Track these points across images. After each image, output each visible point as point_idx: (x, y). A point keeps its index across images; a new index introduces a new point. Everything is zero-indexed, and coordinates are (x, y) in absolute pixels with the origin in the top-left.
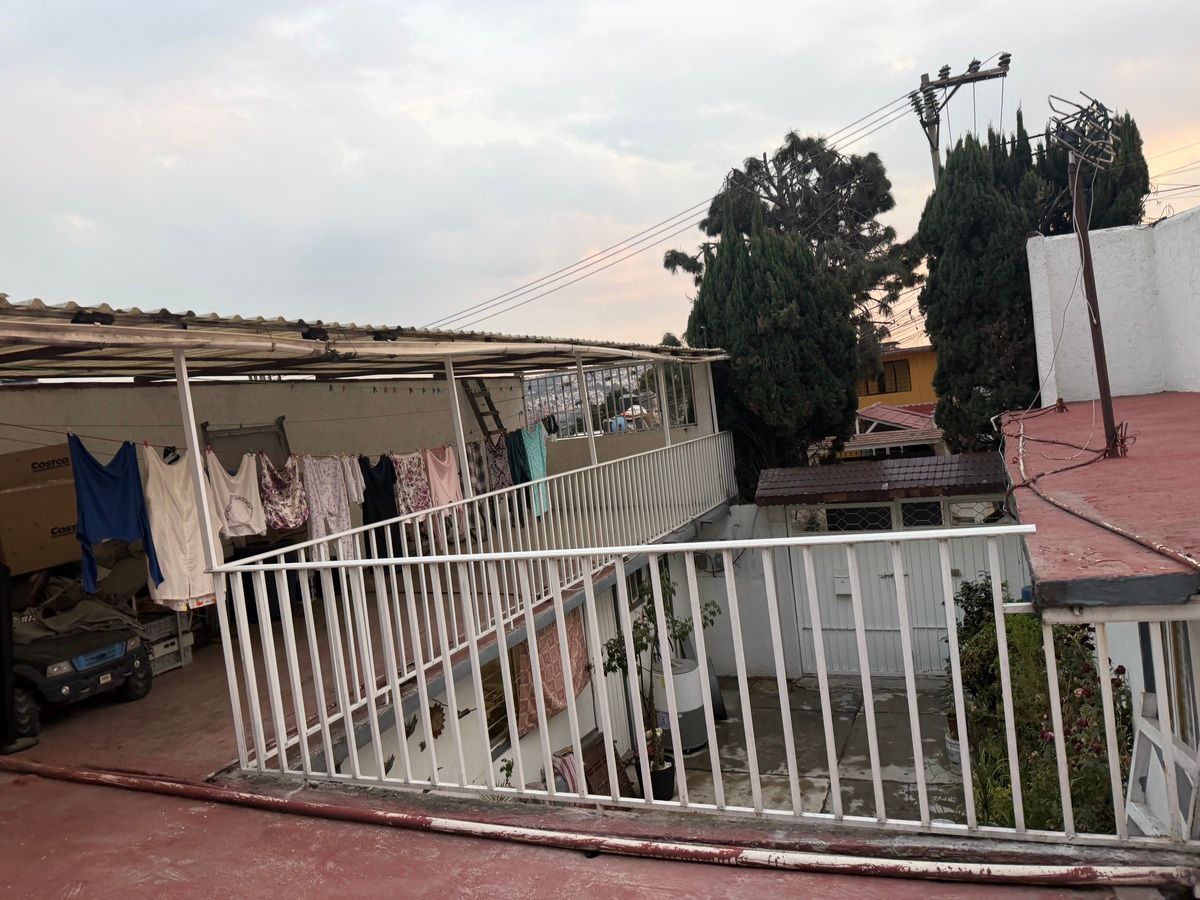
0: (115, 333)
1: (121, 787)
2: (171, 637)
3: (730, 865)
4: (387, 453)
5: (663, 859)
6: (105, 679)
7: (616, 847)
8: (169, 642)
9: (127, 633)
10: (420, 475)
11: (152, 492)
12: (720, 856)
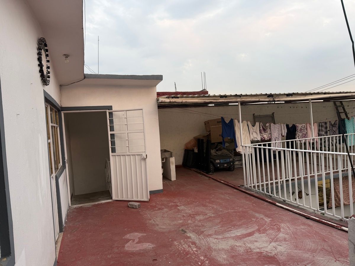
0: (227, 99)
1: (223, 184)
2: (240, 160)
3: (339, 229)
4: (294, 123)
5: (323, 224)
6: (225, 165)
7: (313, 218)
8: (239, 161)
9: (230, 157)
10: (304, 130)
11: (236, 129)
12: (336, 226)
